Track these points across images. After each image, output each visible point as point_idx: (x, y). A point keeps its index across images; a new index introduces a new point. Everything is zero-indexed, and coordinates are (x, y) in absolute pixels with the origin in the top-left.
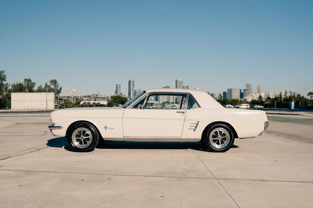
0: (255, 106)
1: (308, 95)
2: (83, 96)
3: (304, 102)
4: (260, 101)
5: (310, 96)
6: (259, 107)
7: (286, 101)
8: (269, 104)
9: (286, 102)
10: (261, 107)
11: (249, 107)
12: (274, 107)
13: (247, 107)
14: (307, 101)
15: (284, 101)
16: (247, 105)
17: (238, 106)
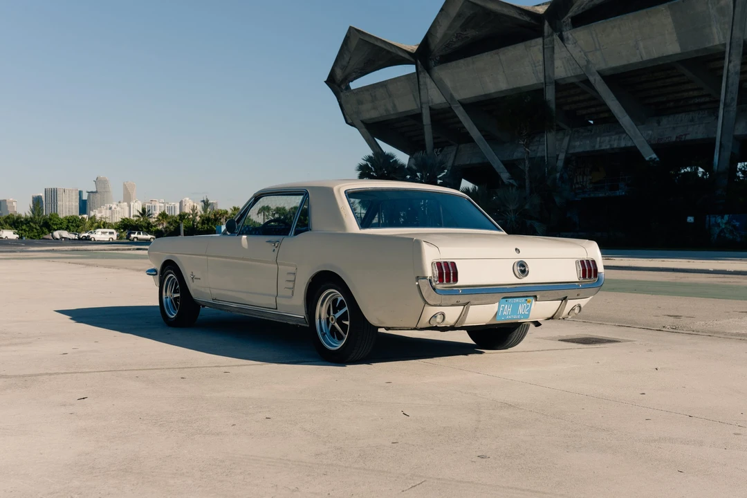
0: (133, 236)
1: (258, 214)
4: (144, 224)
5: (262, 214)
6: (142, 236)
7: (208, 224)
8: (166, 231)
9: (206, 226)
10: (149, 237)
11: (115, 237)
13: (112, 236)
15: (203, 223)
16: (111, 233)
17: (86, 235)
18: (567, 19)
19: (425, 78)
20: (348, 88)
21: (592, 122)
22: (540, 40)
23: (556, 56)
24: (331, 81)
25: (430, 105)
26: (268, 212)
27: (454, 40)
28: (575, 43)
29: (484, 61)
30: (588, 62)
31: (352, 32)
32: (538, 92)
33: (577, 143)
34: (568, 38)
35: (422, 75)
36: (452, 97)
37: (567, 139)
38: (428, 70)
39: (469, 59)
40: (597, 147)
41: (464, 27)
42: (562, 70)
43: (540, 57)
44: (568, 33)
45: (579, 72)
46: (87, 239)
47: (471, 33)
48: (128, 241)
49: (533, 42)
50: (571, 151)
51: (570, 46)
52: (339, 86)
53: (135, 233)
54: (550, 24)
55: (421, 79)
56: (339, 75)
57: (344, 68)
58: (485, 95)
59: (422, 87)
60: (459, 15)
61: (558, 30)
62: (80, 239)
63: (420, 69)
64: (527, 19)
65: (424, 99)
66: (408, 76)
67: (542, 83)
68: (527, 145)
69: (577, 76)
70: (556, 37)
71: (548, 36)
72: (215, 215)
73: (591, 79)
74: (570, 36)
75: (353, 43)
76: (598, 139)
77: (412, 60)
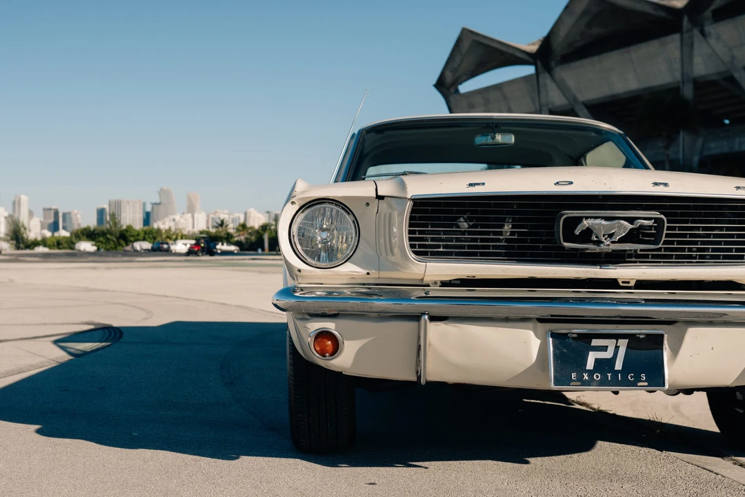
0: (217, 247)
4: (222, 234)
6: (226, 247)
8: (247, 242)
10: (234, 248)
12: (263, 250)
18: (708, 13)
19: (546, 79)
20: (457, 91)
21: (727, 122)
22: (677, 37)
23: (696, 52)
24: (441, 85)
25: (550, 106)
27: (578, 38)
28: (718, 38)
29: (612, 59)
30: (733, 58)
31: (465, 33)
32: (672, 91)
33: (713, 145)
34: (710, 33)
35: (541, 76)
36: (575, 99)
37: (700, 141)
38: (549, 70)
39: (596, 59)
40: (736, 148)
41: (589, 25)
42: (701, 67)
43: (677, 54)
44: (709, 28)
45: (723, 68)
46: (169, 250)
47: (596, 31)
49: (669, 38)
50: (706, 153)
51: (712, 41)
52: (448, 89)
53: (218, 244)
54: (691, 20)
55: (541, 81)
56: (449, 77)
57: (454, 71)
58: (614, 96)
59: (541, 89)
60: (585, 13)
61: (698, 24)
63: (540, 70)
64: (663, 14)
65: (543, 101)
66: (526, 79)
67: (679, 82)
68: (667, 147)
69: (719, 74)
70: (696, 32)
71: (688, 31)
73: (737, 76)
74: (712, 31)
75: (466, 44)
76: (738, 140)
77: (531, 60)
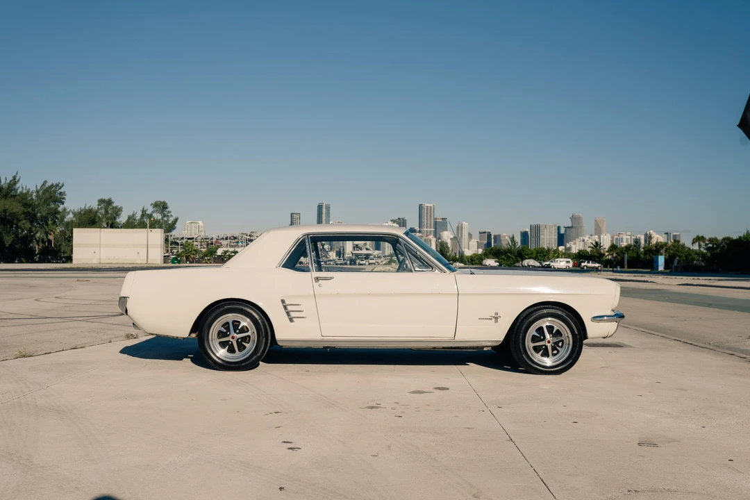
0: (583, 264)
1: (693, 243)
2: (222, 237)
3: (686, 257)
4: (596, 254)
5: (697, 243)
6: (591, 265)
7: (649, 254)
8: (615, 260)
9: (648, 256)
10: (597, 265)
11: (571, 265)
12: (622, 267)
13: (568, 264)
14: (690, 255)
15: (645, 253)
16: (568, 262)
17: (548, 263)
26: (704, 242)
46: (549, 266)
48: (579, 268)
53: (584, 262)
62: (543, 267)
72: (656, 247)
